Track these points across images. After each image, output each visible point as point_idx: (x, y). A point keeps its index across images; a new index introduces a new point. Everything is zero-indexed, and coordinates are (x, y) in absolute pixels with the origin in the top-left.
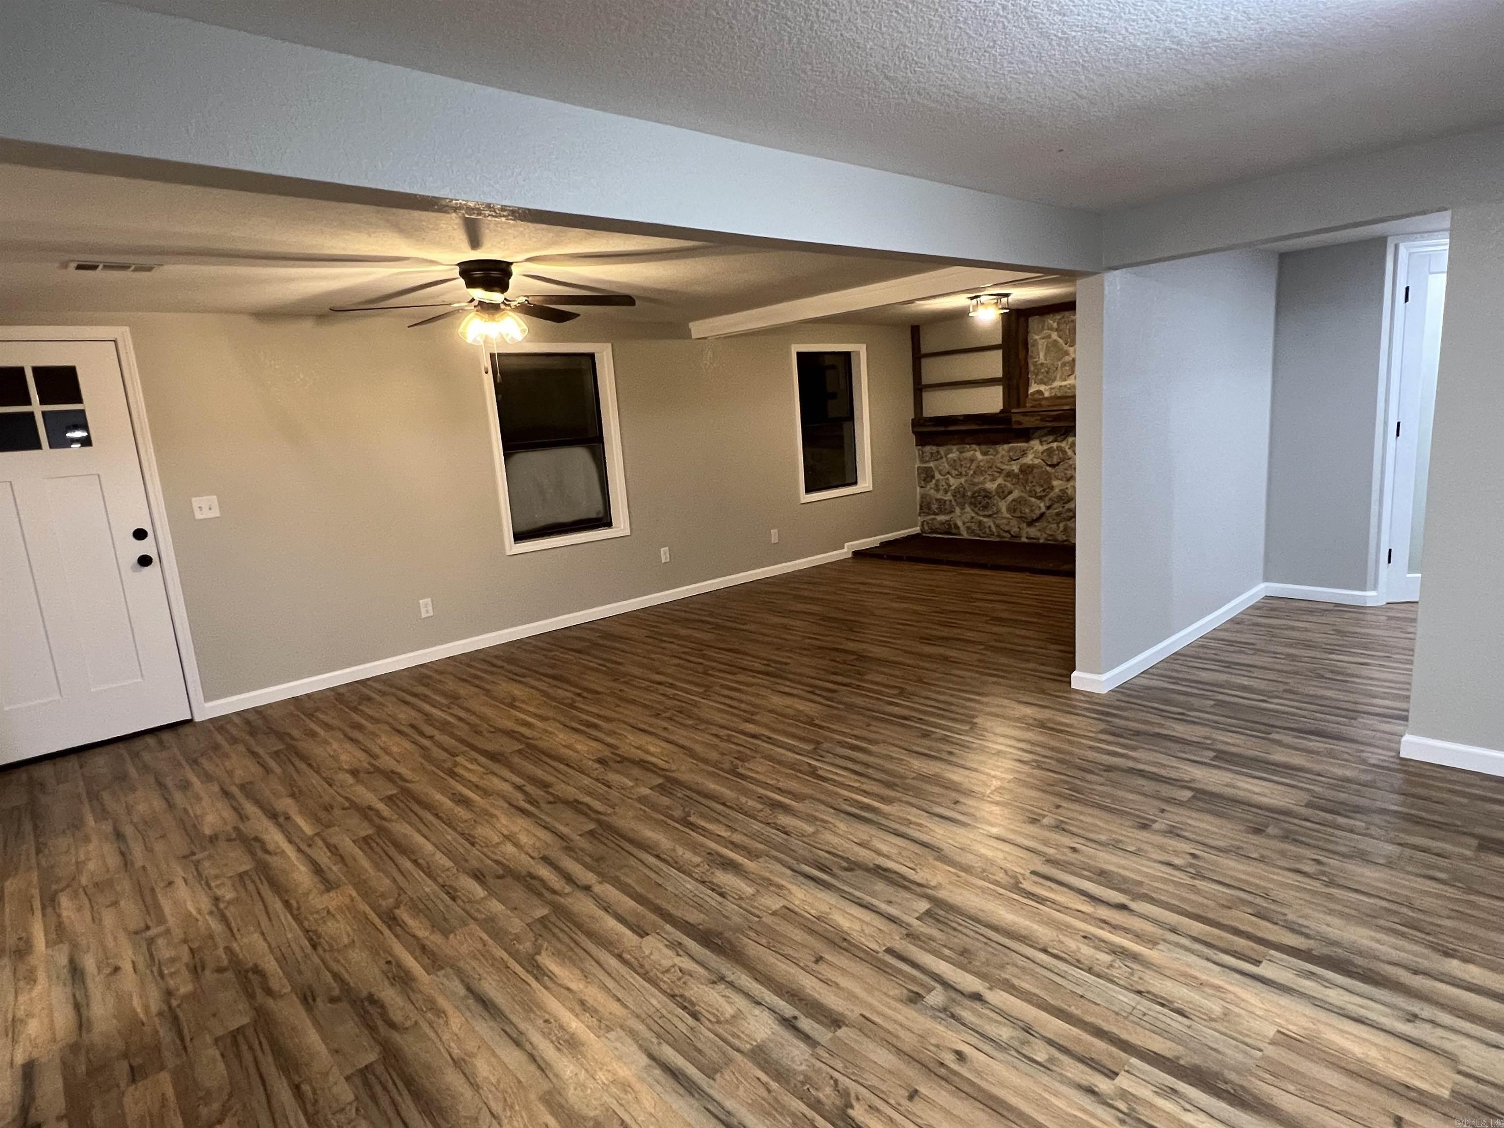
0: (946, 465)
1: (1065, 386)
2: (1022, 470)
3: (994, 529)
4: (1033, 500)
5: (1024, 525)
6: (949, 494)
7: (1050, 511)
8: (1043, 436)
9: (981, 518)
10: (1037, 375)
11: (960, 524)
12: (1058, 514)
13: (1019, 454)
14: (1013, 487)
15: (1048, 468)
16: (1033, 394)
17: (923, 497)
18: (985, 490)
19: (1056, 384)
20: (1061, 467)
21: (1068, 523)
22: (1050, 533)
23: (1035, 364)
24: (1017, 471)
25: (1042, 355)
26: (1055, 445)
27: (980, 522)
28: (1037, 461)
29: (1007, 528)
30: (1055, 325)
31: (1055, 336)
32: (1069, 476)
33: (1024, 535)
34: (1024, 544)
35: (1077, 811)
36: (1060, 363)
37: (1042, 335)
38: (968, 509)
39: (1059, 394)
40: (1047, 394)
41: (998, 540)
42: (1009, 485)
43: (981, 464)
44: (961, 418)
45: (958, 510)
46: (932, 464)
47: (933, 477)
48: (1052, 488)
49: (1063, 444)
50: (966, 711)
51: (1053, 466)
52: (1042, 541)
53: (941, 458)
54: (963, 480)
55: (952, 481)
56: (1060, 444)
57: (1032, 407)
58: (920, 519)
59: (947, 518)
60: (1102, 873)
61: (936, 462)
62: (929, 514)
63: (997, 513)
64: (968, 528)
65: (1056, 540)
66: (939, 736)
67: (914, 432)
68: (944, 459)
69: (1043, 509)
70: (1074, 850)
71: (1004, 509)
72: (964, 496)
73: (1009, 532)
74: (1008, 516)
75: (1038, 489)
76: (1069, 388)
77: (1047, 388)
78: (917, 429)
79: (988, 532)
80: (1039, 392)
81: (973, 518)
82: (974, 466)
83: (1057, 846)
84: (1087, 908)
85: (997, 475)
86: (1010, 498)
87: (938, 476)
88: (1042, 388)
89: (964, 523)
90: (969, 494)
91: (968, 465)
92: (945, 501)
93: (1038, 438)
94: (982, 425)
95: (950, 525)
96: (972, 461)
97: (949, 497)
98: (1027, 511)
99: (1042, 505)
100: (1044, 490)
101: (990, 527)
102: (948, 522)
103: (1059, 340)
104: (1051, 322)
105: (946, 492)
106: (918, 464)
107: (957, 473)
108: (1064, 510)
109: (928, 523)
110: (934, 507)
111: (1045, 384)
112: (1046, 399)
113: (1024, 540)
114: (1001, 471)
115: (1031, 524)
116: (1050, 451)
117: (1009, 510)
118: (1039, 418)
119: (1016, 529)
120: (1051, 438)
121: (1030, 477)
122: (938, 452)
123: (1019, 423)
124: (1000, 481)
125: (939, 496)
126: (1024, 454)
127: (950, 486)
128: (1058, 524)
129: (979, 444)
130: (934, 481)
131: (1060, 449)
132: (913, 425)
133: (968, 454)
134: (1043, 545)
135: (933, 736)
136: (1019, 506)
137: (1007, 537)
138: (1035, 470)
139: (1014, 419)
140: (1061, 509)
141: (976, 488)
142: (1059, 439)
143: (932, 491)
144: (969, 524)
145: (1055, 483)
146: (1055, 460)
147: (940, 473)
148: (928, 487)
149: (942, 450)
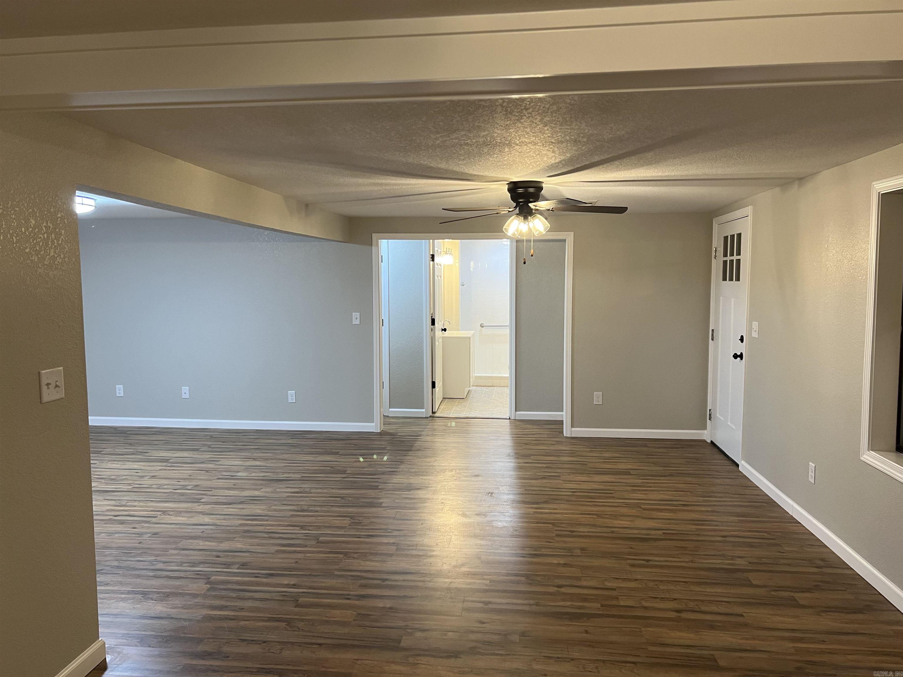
35: (129, 543)
50: (217, 593)
60: (122, 523)
66: (232, 567)
70: (134, 528)
83: (143, 527)
84: (132, 513)
135: (237, 566)
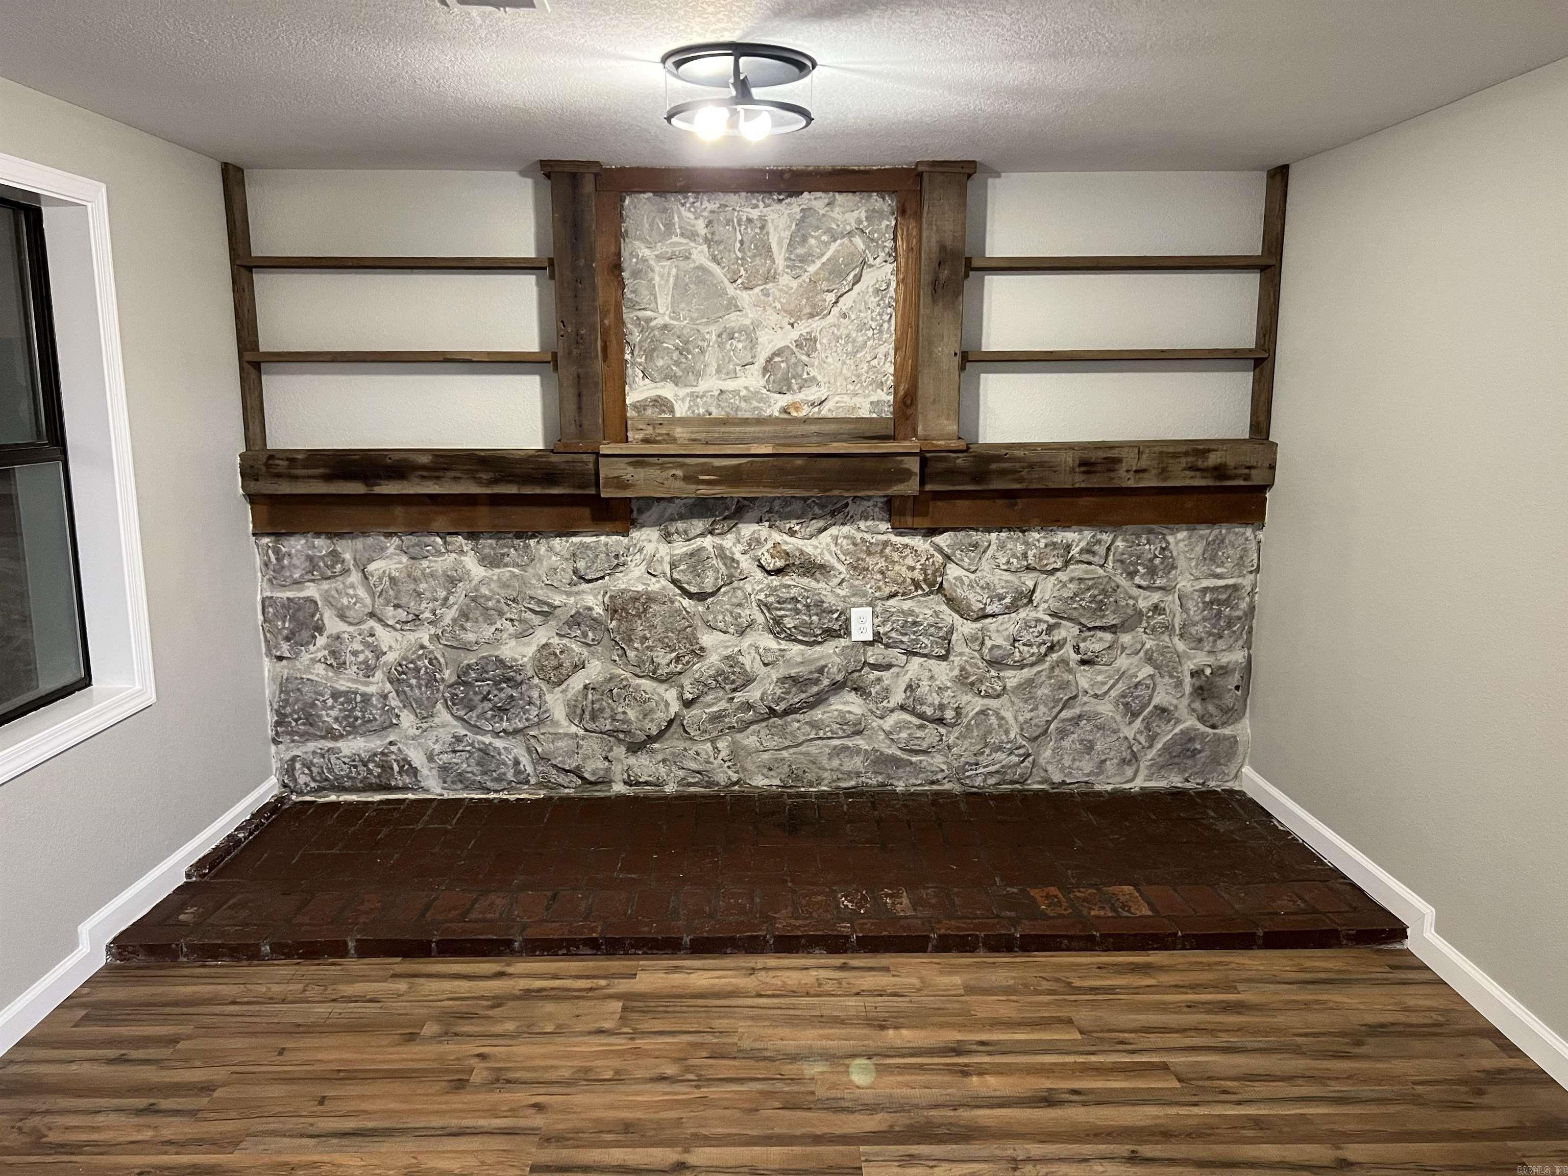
0: (362, 593)
1: (736, 393)
2: (613, 610)
3: (526, 762)
4: (646, 684)
5: (620, 751)
6: (379, 675)
7: (695, 711)
8: (672, 520)
9: (487, 739)
10: (650, 355)
11: (417, 758)
12: (716, 718)
13: (602, 563)
14: (585, 652)
15: (686, 602)
16: (640, 407)
17: (285, 686)
18: (500, 662)
19: (710, 384)
20: (723, 598)
21: (739, 736)
22: (694, 766)
23: (644, 325)
24: (599, 610)
25: (664, 302)
26: (708, 542)
27: (485, 751)
28: (656, 585)
29: (570, 764)
30: (700, 226)
31: (700, 255)
32: (744, 621)
33: (618, 771)
34: (621, 799)
36: (714, 329)
37: (660, 249)
38: (443, 715)
39: (716, 413)
40: (681, 410)
41: (541, 794)
42: (575, 647)
43: (484, 591)
44: (425, 460)
45: (407, 720)
46: (311, 591)
47: (320, 629)
48: (699, 653)
49: (728, 541)
51: (701, 597)
52: (670, 789)
53: (346, 571)
54: (424, 635)
55: (385, 637)
56: (718, 540)
57: (646, 441)
58: (277, 755)
59: (376, 744)
61: (325, 585)
62: (307, 737)
63: (541, 722)
64: (445, 769)
65: (710, 784)
67: (252, 498)
68: (355, 577)
69: (675, 707)
71: (559, 712)
72: (431, 681)
73: (577, 772)
74: (573, 729)
75: (663, 658)
76: (745, 399)
77: (683, 392)
78: (255, 487)
79: (510, 775)
80: (660, 403)
81: (458, 739)
82: (459, 598)
85: (536, 620)
86: (577, 682)
87: (333, 625)
88: (667, 391)
89: (431, 758)
90: (448, 675)
91: (442, 594)
92: (366, 699)
93: (657, 523)
94: (495, 482)
95: (386, 767)
96: (452, 581)
97: (377, 684)
98: (632, 714)
99: (671, 695)
100: (678, 659)
101: (517, 763)
102: (383, 761)
103: (713, 266)
104: (688, 215)
105: (368, 670)
106: (261, 589)
107: (402, 615)
108: (731, 708)
109: (308, 765)
110: (330, 717)
111: (676, 380)
112: (683, 421)
113: (619, 788)
114: (547, 613)
115: (635, 748)
116: (696, 559)
117: (576, 712)
118: (679, 473)
119: (602, 765)
120: (699, 525)
121: (639, 627)
122: (335, 555)
123: (620, 483)
124: (543, 635)
125: (343, 684)
126: (618, 565)
127: (378, 653)
128: (713, 741)
129: (472, 536)
130: (321, 641)
131: (721, 553)
132: (248, 472)
133: (442, 563)
134: (680, 799)
136: (606, 702)
137: (570, 788)
138: (655, 607)
139: (604, 472)
140: (723, 705)
141: (472, 659)
142: (719, 528)
143: (320, 669)
144: (445, 758)
145: (707, 639)
146: (709, 584)
147: (342, 617)
148: (305, 657)
149: (348, 549)
